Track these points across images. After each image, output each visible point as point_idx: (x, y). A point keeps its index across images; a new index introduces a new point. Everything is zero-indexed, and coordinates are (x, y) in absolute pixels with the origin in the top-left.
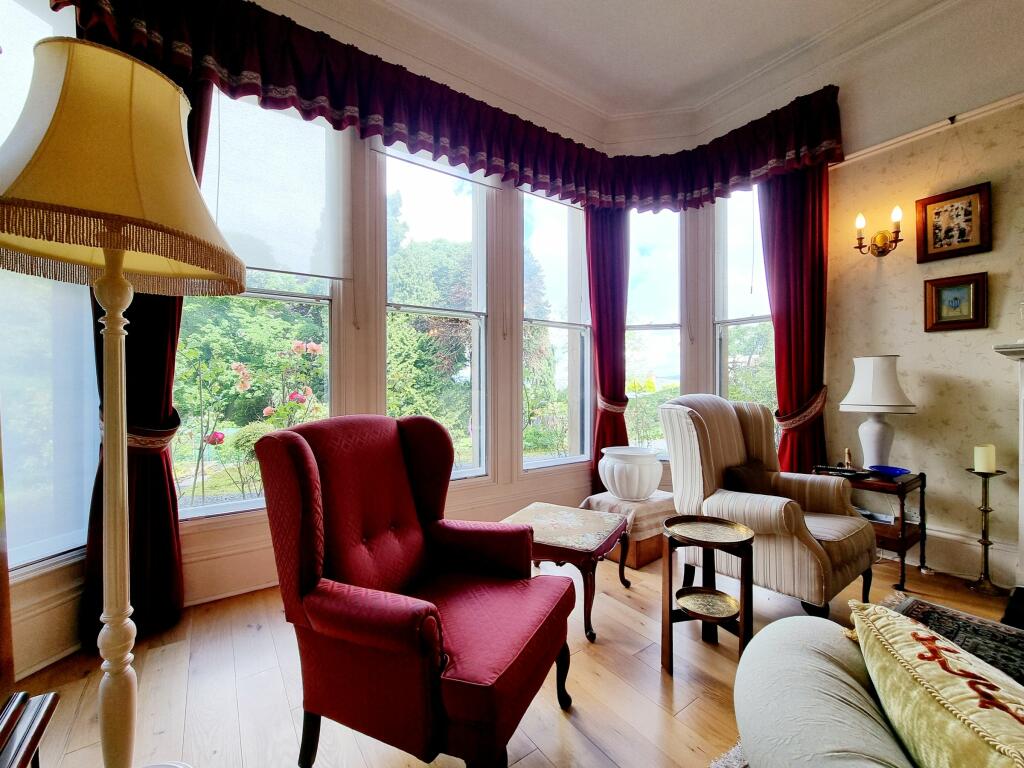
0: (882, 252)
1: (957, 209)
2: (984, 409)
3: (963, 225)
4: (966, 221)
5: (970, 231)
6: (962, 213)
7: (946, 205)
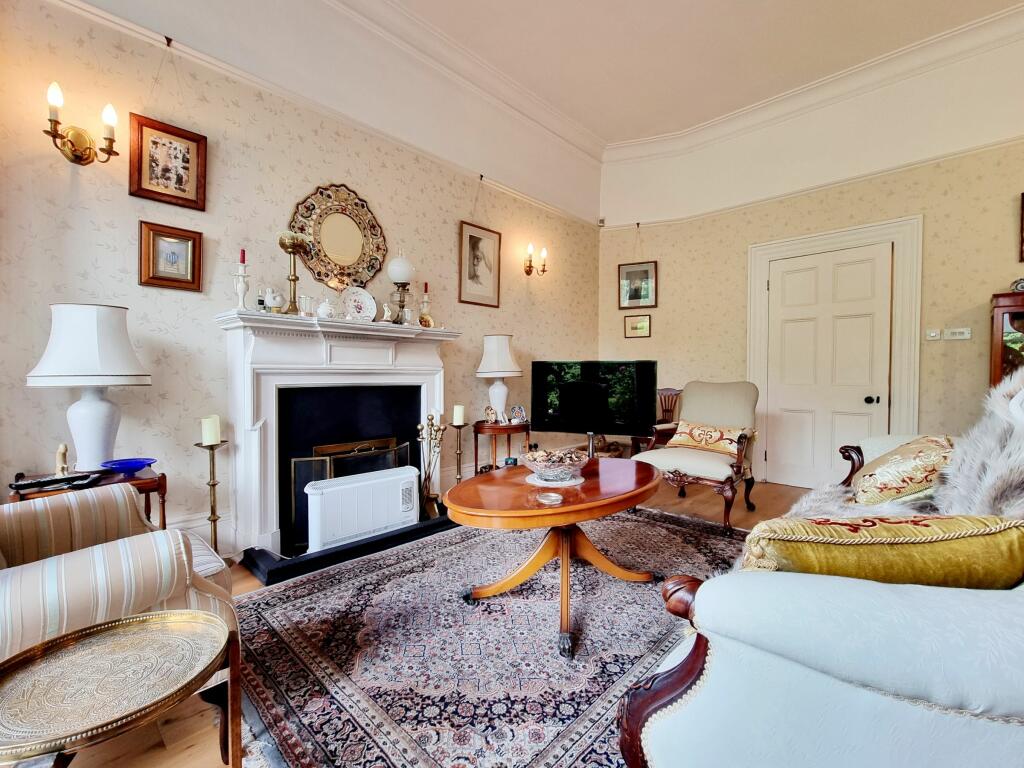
0: (80, 158)
1: (175, 149)
2: (199, 378)
3: (181, 172)
4: (184, 168)
5: (187, 181)
6: (180, 156)
7: (165, 138)
